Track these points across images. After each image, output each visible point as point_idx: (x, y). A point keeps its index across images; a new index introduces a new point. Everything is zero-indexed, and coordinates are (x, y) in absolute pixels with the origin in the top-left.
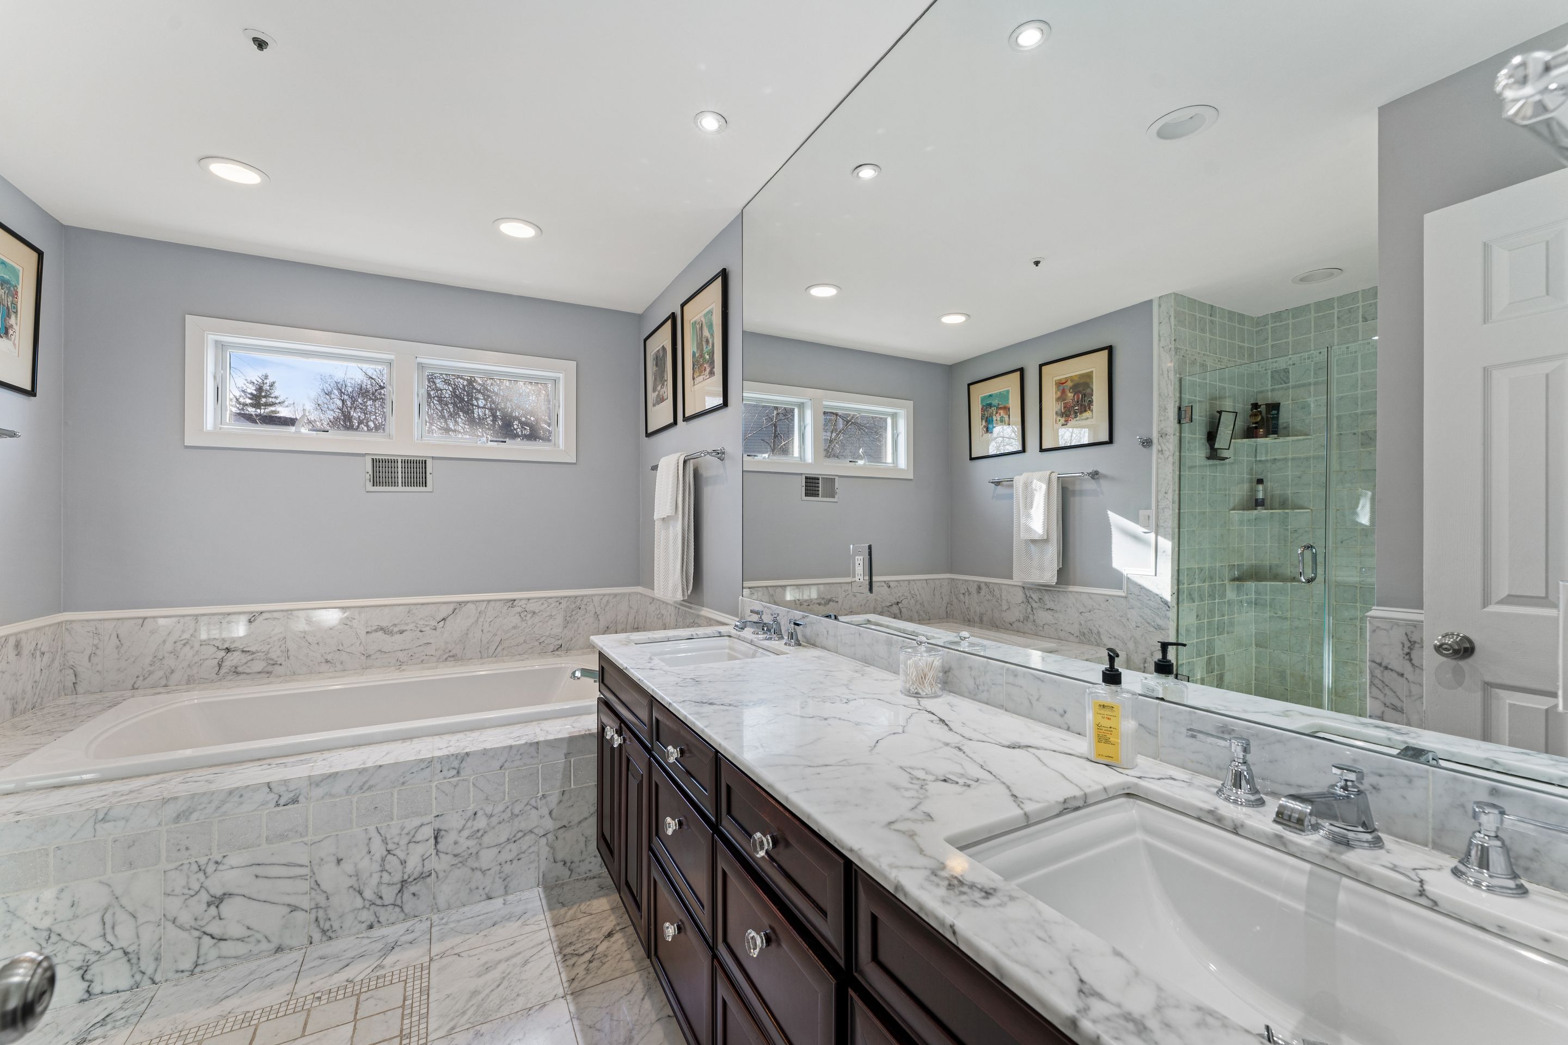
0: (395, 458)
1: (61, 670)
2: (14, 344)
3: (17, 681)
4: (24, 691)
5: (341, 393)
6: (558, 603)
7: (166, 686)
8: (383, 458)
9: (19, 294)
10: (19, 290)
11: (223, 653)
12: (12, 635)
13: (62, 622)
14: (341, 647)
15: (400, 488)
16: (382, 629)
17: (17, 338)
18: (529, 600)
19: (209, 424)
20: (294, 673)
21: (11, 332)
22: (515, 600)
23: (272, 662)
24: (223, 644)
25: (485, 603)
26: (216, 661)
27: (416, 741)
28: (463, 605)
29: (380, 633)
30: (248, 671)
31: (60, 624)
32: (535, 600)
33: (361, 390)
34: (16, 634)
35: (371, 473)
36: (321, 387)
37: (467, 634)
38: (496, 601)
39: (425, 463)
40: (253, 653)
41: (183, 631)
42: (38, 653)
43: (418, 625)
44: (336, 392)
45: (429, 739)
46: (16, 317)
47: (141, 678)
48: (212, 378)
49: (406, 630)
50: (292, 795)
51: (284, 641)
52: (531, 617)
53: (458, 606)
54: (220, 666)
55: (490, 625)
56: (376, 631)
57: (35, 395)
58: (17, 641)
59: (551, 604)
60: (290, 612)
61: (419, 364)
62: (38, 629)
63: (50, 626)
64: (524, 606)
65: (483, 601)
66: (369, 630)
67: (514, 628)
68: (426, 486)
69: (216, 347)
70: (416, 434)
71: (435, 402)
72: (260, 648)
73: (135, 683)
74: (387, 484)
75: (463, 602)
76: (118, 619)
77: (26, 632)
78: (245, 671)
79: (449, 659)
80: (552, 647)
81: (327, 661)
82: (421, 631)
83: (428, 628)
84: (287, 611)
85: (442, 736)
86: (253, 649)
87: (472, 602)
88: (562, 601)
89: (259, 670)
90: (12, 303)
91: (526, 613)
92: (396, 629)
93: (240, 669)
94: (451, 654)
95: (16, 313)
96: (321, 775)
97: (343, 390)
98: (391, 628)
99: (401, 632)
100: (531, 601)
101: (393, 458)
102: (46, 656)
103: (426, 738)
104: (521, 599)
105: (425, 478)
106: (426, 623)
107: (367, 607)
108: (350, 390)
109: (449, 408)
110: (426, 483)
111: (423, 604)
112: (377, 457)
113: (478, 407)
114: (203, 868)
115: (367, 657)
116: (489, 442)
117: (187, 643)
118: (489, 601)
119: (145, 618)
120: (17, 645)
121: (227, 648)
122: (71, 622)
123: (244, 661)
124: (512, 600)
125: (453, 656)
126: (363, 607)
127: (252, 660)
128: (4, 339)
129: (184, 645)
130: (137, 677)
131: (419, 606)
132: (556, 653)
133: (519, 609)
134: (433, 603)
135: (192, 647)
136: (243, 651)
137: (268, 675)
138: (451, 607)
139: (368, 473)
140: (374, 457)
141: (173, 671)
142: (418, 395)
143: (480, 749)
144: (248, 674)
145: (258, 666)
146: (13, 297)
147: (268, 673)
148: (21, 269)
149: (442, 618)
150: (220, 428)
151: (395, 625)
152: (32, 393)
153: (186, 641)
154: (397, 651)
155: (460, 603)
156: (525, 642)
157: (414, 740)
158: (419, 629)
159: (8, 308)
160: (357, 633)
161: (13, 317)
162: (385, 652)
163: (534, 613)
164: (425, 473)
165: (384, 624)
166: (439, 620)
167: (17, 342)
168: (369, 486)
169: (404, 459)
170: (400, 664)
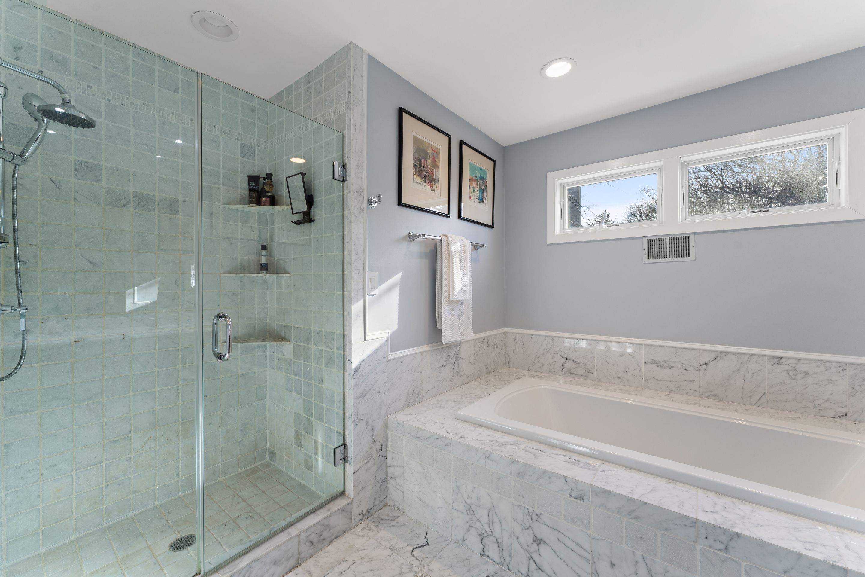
0: (664, 237)
1: (504, 355)
2: (486, 205)
3: (488, 358)
4: (490, 363)
5: (640, 212)
6: (841, 369)
7: (540, 372)
8: (655, 238)
9: (487, 182)
10: (487, 181)
11: (564, 360)
12: (486, 337)
13: (505, 332)
14: (627, 370)
15: (668, 259)
16: (655, 362)
17: (487, 203)
18: (799, 360)
19: (558, 230)
20: (600, 381)
21: (484, 200)
22: (781, 358)
23: (588, 371)
24: (564, 355)
25: (747, 357)
26: (561, 364)
27: (679, 486)
28: (724, 354)
29: (654, 365)
30: (576, 373)
31: (504, 333)
32: (808, 362)
33: (651, 209)
34: (488, 337)
35: (646, 250)
36: (630, 211)
37: (728, 380)
38: (759, 355)
39: (688, 238)
40: (578, 363)
41: (547, 345)
42: (496, 346)
43: (683, 365)
44: (638, 213)
45: (693, 490)
46: (486, 193)
47: (531, 365)
48: (559, 205)
49: (674, 367)
50: (579, 493)
51: (594, 359)
52: (803, 378)
53: (720, 355)
54: (563, 367)
55: (752, 376)
56: (651, 363)
57: (493, 228)
58: (488, 340)
59: (830, 368)
60: (597, 342)
61: (682, 163)
62: (496, 335)
63: (500, 334)
64: (794, 365)
65: (745, 354)
66: (646, 361)
67: (782, 384)
68: (689, 256)
69: (561, 188)
70: (681, 216)
71: (697, 207)
72: (581, 361)
73: (529, 367)
74: (658, 257)
75: (724, 352)
76: (523, 334)
77: (491, 336)
78: (574, 373)
79: (711, 397)
80: (832, 413)
81: (619, 378)
82: (686, 370)
83: (692, 368)
84: (595, 340)
85: (707, 492)
86: (578, 360)
87: (734, 353)
88: (847, 367)
89: (582, 374)
90: (485, 187)
91: (795, 372)
92: (665, 365)
93: (572, 371)
94: (713, 393)
95: (486, 191)
96: (599, 488)
97: (641, 211)
98: (662, 363)
99: (670, 368)
100: (802, 362)
101: (662, 238)
102: (499, 347)
103: (690, 487)
104: (789, 358)
105: (689, 250)
106: (690, 364)
107: (645, 345)
108: (645, 210)
109: (706, 209)
110: (689, 254)
111: (687, 349)
112: (651, 238)
113: (728, 204)
114: (531, 514)
115: (645, 380)
116: (750, 214)
117: (549, 351)
118: (751, 355)
119: (532, 335)
120: (488, 342)
121: (566, 358)
122: (508, 333)
123: (574, 367)
124: (778, 358)
125: (715, 396)
126: (642, 345)
127: (578, 367)
128: (482, 204)
129: (548, 352)
130: (530, 364)
131: (684, 350)
132: (839, 420)
133: (787, 367)
134: (696, 349)
135: (551, 354)
136: (574, 361)
137: (586, 378)
138: (713, 355)
139: (644, 250)
140: (649, 238)
141: (543, 365)
142: (682, 187)
143: (754, 536)
144: (576, 375)
145: (581, 371)
146: (485, 184)
147: (586, 377)
148: (487, 171)
149: (704, 362)
150: (563, 232)
151: (665, 361)
152: (492, 227)
153: (548, 350)
154: (667, 381)
155: (721, 353)
156: (794, 399)
157: (678, 484)
158: (684, 368)
159: (483, 189)
160: (637, 362)
161: (485, 193)
162: (658, 380)
163: (807, 374)
164: (689, 246)
165: (657, 359)
166: (702, 363)
167: (486, 204)
168: (646, 260)
169: (671, 237)
170: (669, 391)
